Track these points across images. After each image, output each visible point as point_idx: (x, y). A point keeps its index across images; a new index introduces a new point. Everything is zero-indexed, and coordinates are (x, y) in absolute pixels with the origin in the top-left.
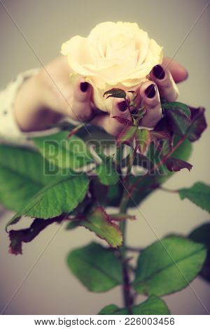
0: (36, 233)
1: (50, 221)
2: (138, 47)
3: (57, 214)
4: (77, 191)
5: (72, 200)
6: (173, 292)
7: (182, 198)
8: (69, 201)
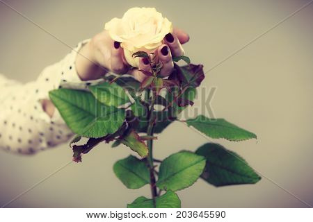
0: (91, 148)
1: (100, 140)
2: (155, 23)
3: (104, 134)
5: (115, 126)
7: (189, 126)
8: (112, 127)
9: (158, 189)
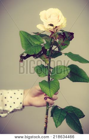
0: (27, 58)
1: (31, 56)
3: (33, 54)
4: (39, 49)
5: (37, 51)
6: (61, 79)
7: (65, 55)
8: (36, 52)
9: (51, 79)
